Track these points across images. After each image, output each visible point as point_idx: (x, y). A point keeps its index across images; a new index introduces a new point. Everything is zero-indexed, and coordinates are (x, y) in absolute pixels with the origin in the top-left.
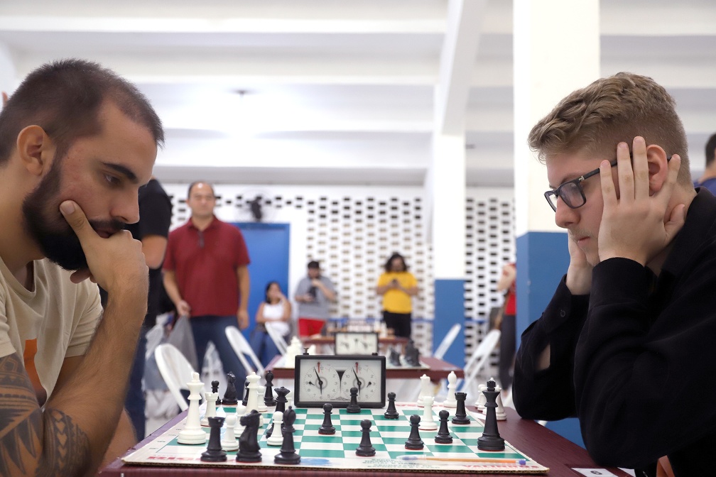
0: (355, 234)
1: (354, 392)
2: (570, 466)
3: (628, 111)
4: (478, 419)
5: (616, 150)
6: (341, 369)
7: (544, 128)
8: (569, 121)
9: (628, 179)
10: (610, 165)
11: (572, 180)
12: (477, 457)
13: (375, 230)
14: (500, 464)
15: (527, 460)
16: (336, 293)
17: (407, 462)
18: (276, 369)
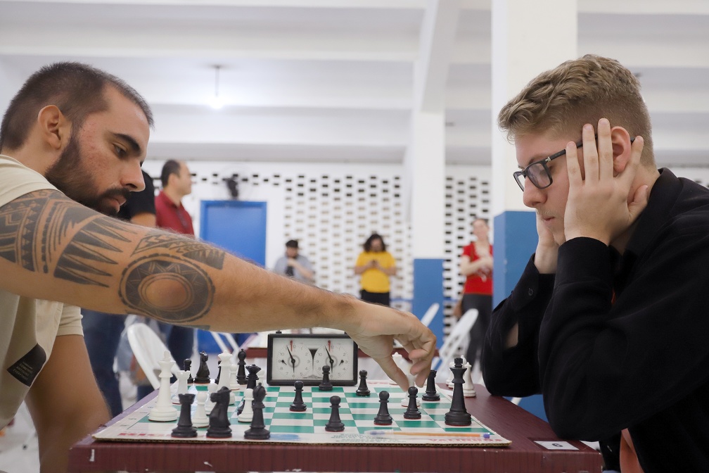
0: (333, 213)
1: (326, 371)
2: (533, 440)
3: (594, 93)
4: (446, 396)
5: (581, 132)
6: (313, 347)
7: (513, 109)
8: (536, 102)
9: (593, 161)
10: (575, 146)
11: (539, 160)
12: (444, 432)
13: (354, 208)
14: (466, 437)
15: (491, 434)
16: (314, 273)
17: (376, 436)
18: (250, 349)
